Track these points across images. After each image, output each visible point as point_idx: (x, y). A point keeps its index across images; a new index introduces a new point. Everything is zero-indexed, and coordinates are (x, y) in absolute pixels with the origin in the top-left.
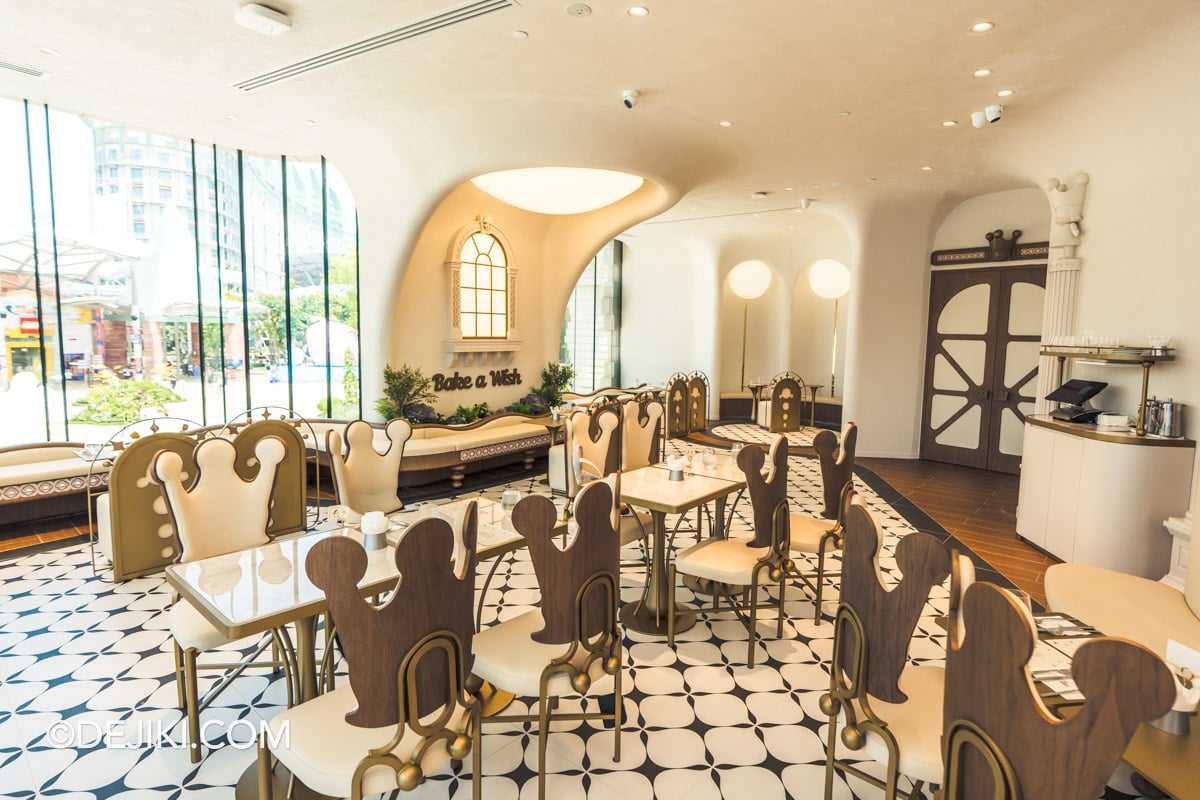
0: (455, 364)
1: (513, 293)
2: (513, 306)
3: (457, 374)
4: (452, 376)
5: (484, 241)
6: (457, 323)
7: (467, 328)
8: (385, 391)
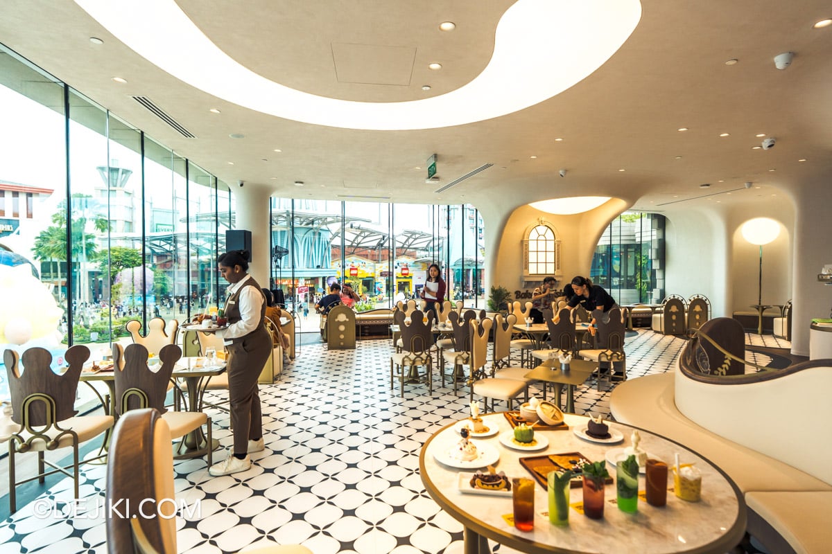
0: (525, 287)
1: (558, 252)
2: (558, 259)
3: (527, 291)
4: (525, 292)
5: (542, 229)
6: (527, 267)
7: (532, 269)
8: (490, 297)
